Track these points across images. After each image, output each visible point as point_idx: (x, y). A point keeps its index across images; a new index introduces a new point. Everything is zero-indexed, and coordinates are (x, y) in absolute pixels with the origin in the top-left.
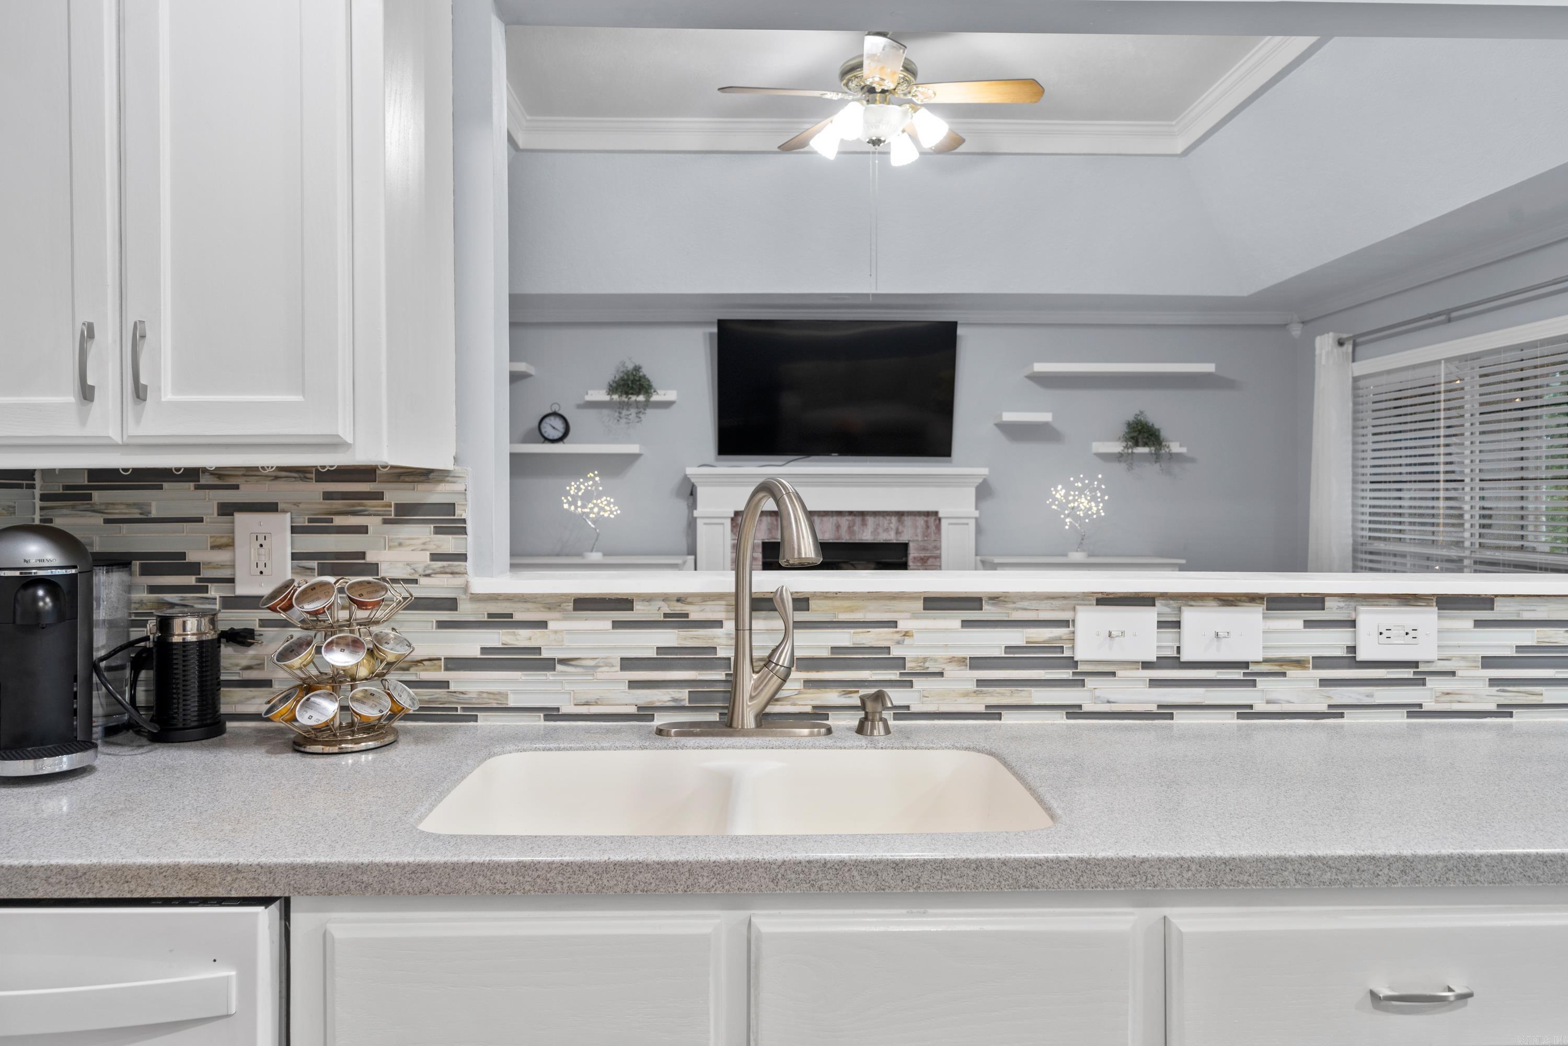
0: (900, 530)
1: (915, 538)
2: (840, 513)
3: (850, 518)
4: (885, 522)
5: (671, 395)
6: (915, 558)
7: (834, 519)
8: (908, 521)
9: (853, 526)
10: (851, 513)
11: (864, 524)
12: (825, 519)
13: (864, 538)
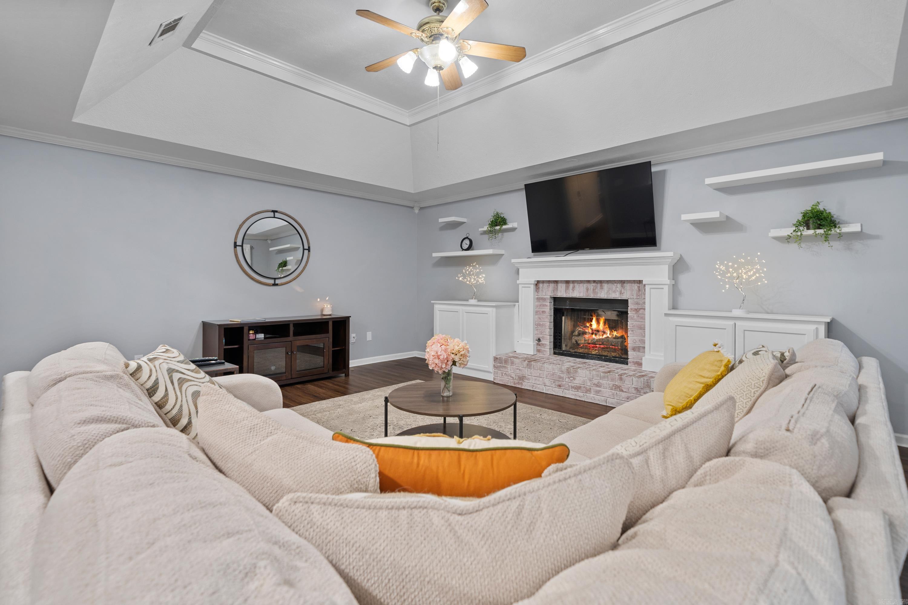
0: (623, 292)
1: (632, 297)
2: (589, 282)
3: (594, 284)
4: (614, 286)
5: (515, 225)
6: (631, 309)
7: (585, 285)
8: (627, 286)
9: (596, 289)
10: (594, 281)
11: (602, 288)
12: (581, 285)
13: (601, 296)
